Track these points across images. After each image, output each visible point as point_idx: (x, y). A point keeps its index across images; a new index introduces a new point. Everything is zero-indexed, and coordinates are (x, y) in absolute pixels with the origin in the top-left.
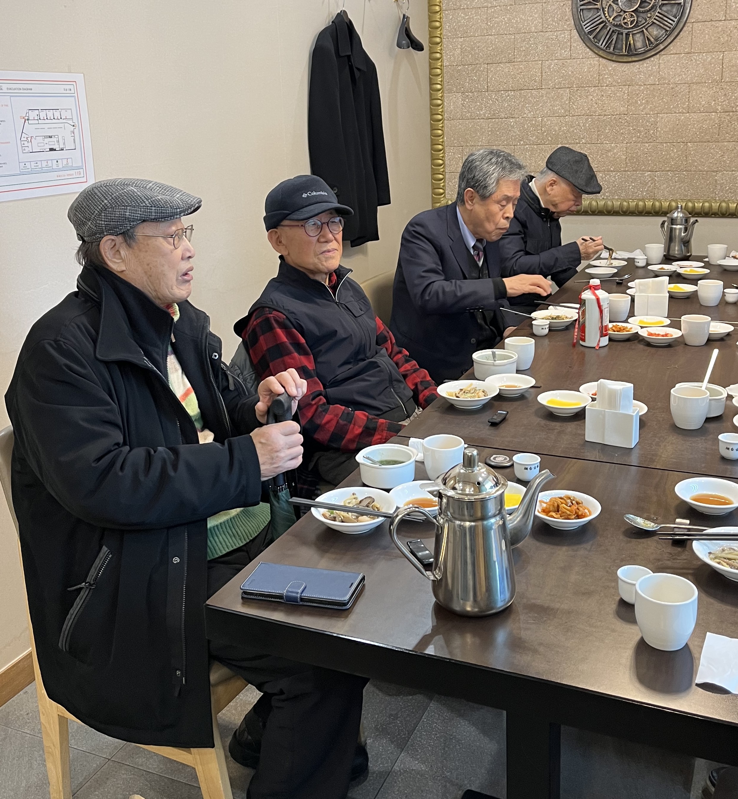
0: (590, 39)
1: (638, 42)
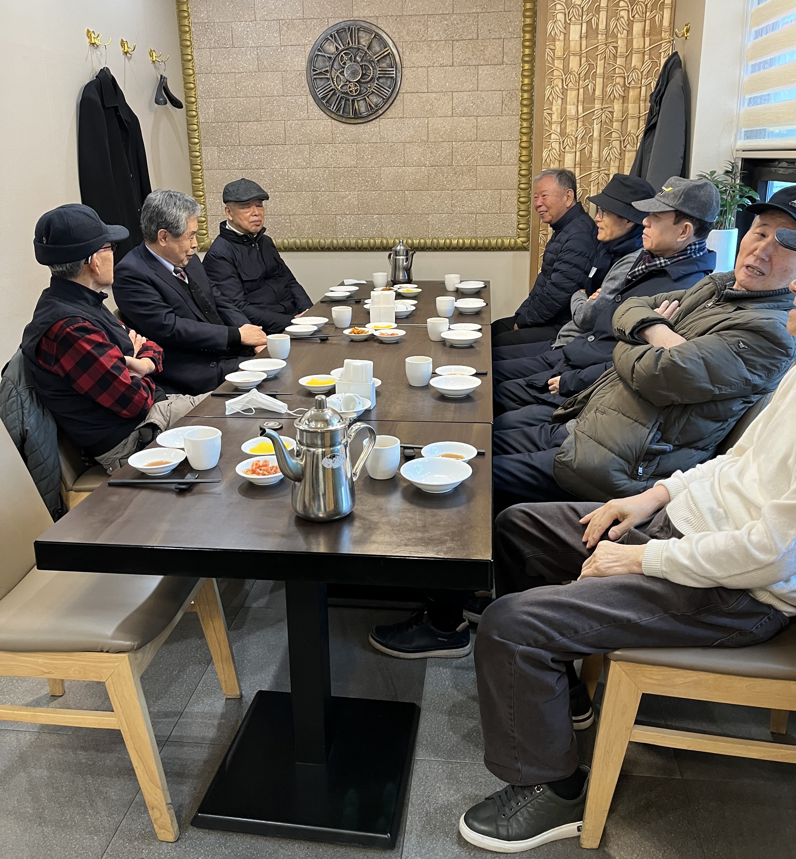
0: (323, 103)
1: (362, 107)
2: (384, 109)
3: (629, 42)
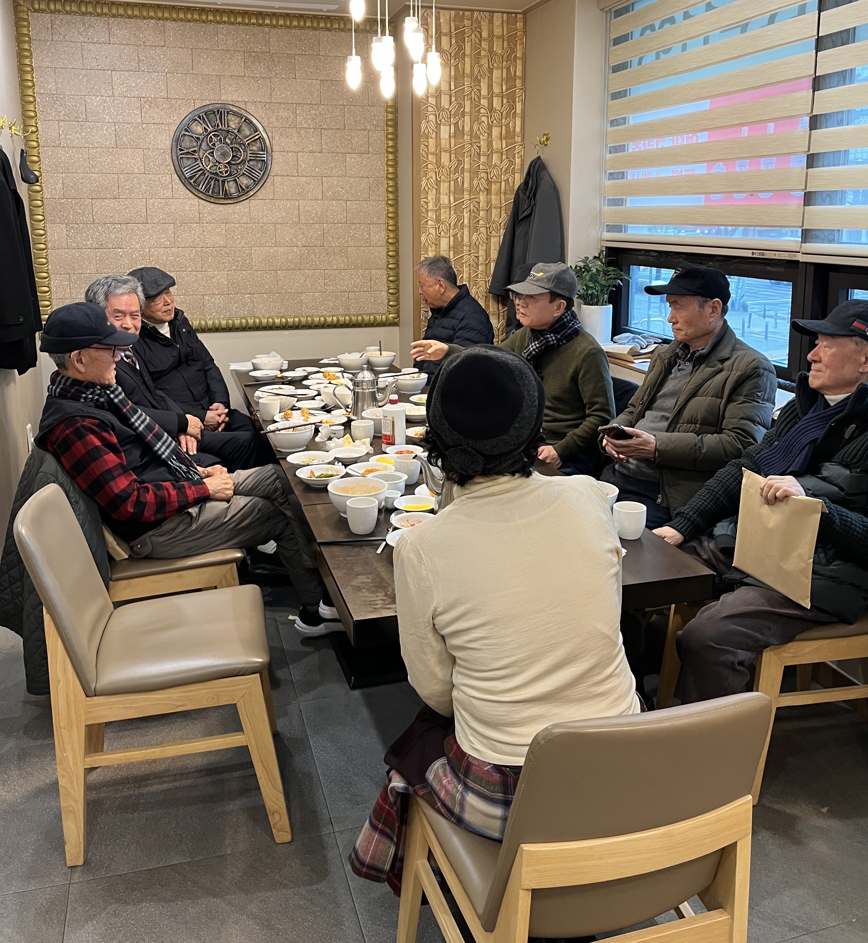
1: (231, 187)
2: (254, 191)
3: (490, 144)
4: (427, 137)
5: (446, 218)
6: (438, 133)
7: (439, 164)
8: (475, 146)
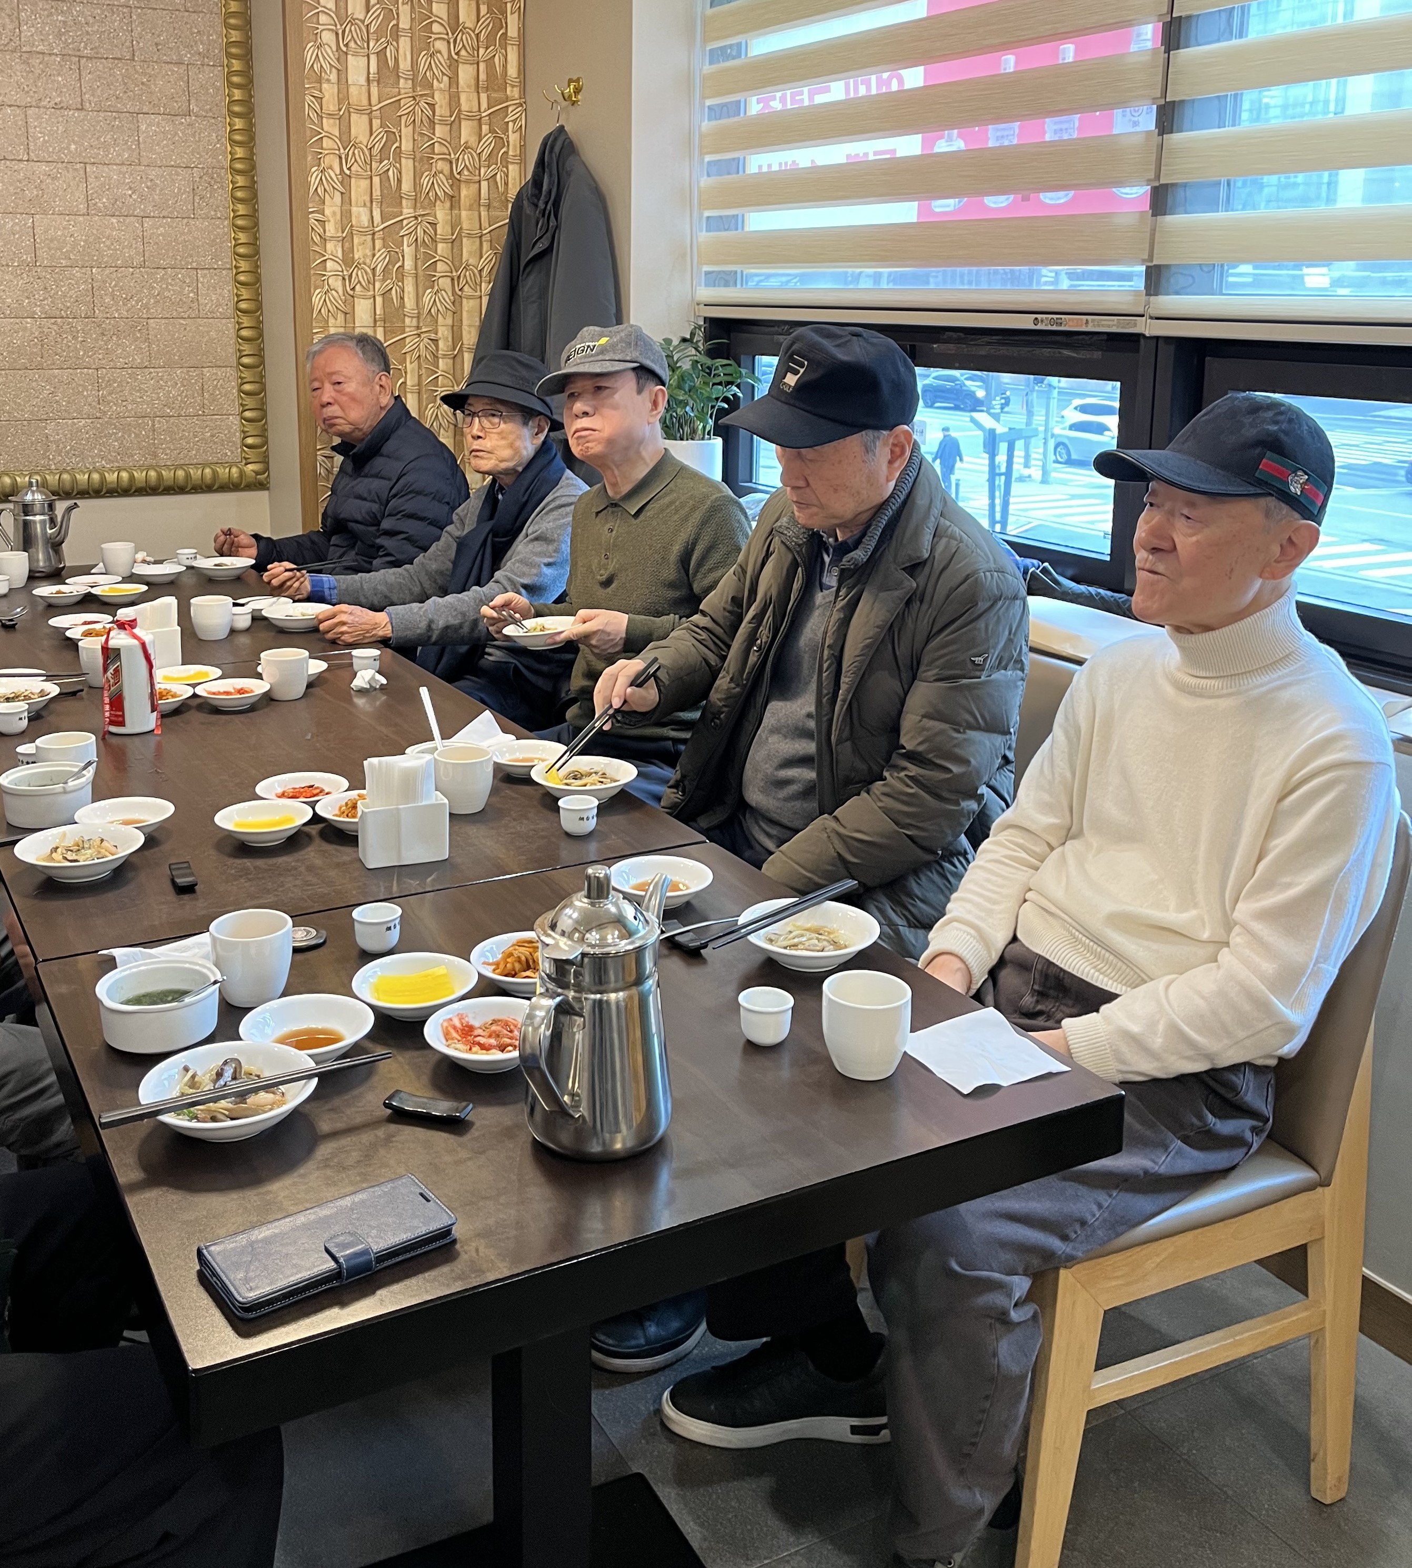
3: (454, 100)
4: (319, 81)
5: (365, 256)
6: (342, 73)
7: (346, 139)
8: (422, 104)
